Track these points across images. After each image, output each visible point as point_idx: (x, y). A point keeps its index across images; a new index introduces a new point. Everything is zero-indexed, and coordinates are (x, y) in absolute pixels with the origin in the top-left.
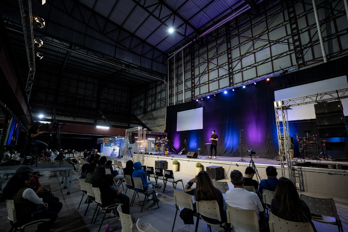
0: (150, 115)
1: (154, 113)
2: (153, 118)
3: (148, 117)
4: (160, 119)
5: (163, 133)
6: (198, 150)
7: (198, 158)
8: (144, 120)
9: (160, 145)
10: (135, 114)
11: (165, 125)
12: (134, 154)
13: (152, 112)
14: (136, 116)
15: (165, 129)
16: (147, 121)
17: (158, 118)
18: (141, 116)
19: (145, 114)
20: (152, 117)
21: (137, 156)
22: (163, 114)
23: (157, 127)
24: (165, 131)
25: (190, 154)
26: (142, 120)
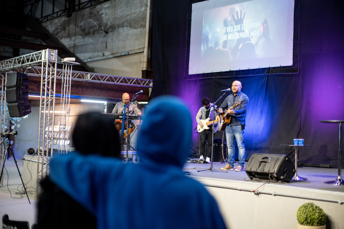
0: (90, 17)
1: (103, 11)
2: (100, 26)
3: (82, 24)
4: (124, 31)
5: (137, 81)
6: (296, 144)
7: (296, 181)
8: (69, 36)
9: (130, 122)
10: (38, 15)
11: (146, 50)
12: (27, 157)
13: (98, 7)
14: (41, 22)
15: (144, 67)
16: (79, 40)
17: (119, 26)
18: (56, 21)
19: (73, 14)
20: (95, 23)
21: (39, 163)
22: (138, 10)
23: (116, 60)
24: (146, 74)
25: (264, 161)
26: (60, 34)
